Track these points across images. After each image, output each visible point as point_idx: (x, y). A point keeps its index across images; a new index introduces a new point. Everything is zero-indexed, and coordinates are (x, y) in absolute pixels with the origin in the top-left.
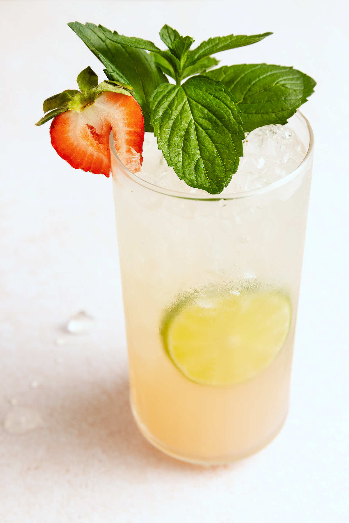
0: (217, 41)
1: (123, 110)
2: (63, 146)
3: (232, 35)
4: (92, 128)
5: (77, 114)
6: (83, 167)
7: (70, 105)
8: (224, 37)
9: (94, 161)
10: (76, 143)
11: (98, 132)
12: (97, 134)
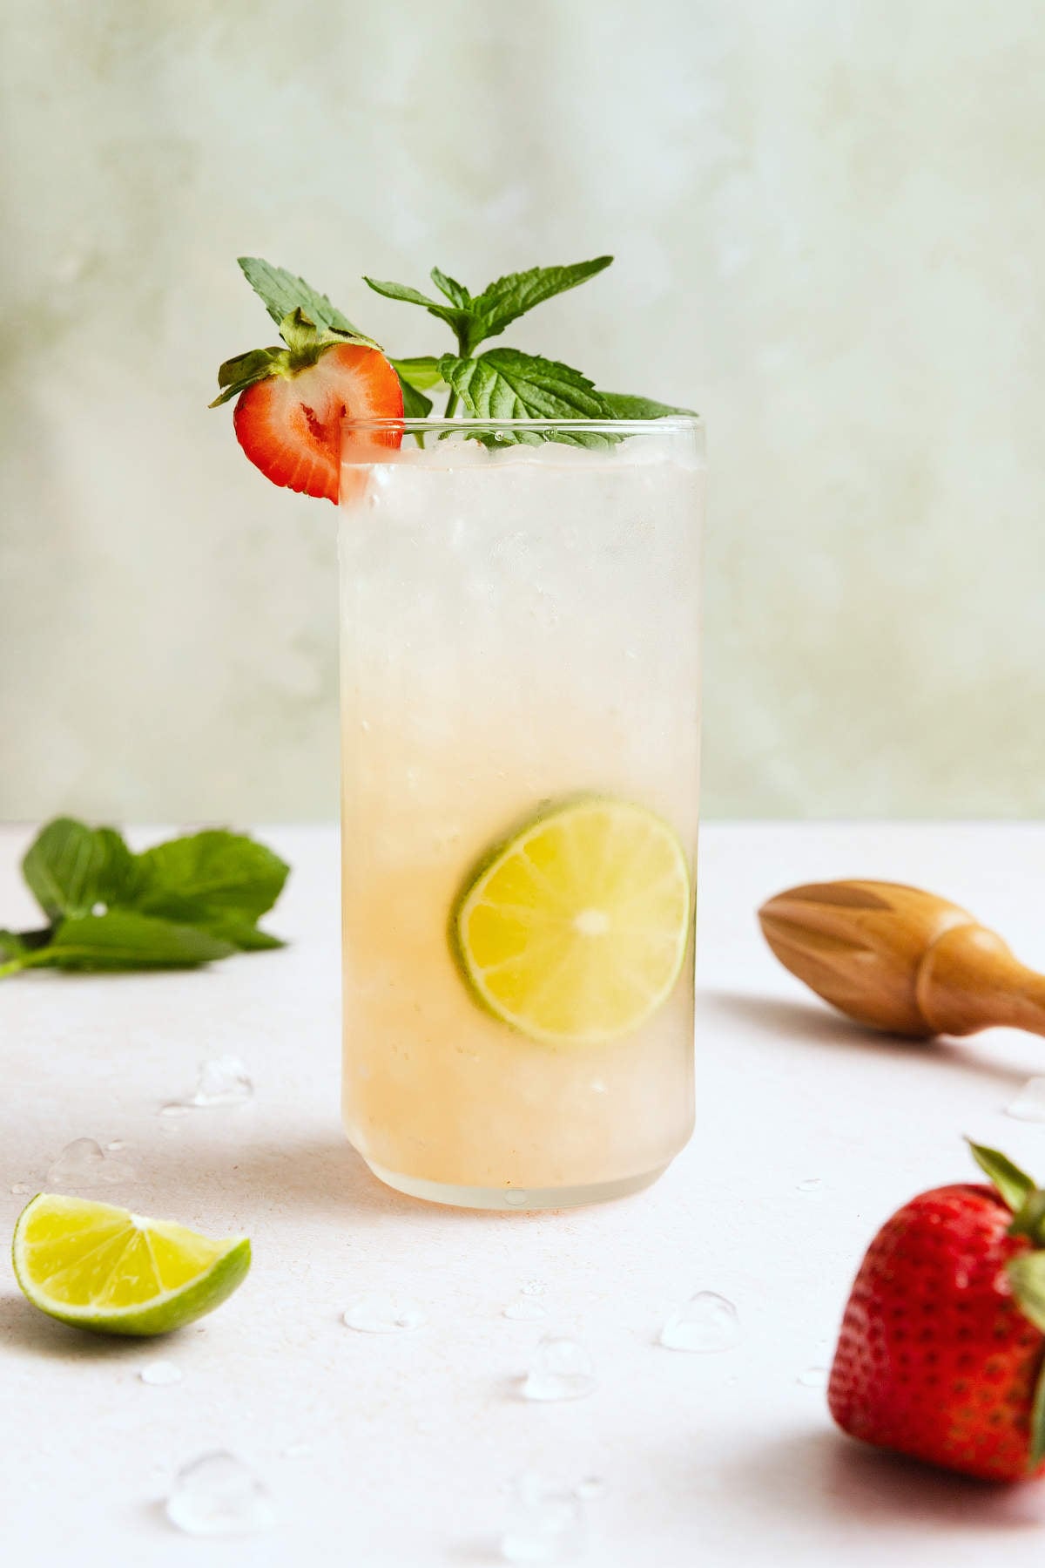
0: (515, 283)
1: (366, 379)
2: (258, 443)
3: (537, 269)
4: (309, 411)
5: (286, 382)
6: (292, 483)
7: (273, 369)
8: (524, 274)
9: (311, 473)
10: (280, 438)
11: (320, 420)
12: (318, 423)
